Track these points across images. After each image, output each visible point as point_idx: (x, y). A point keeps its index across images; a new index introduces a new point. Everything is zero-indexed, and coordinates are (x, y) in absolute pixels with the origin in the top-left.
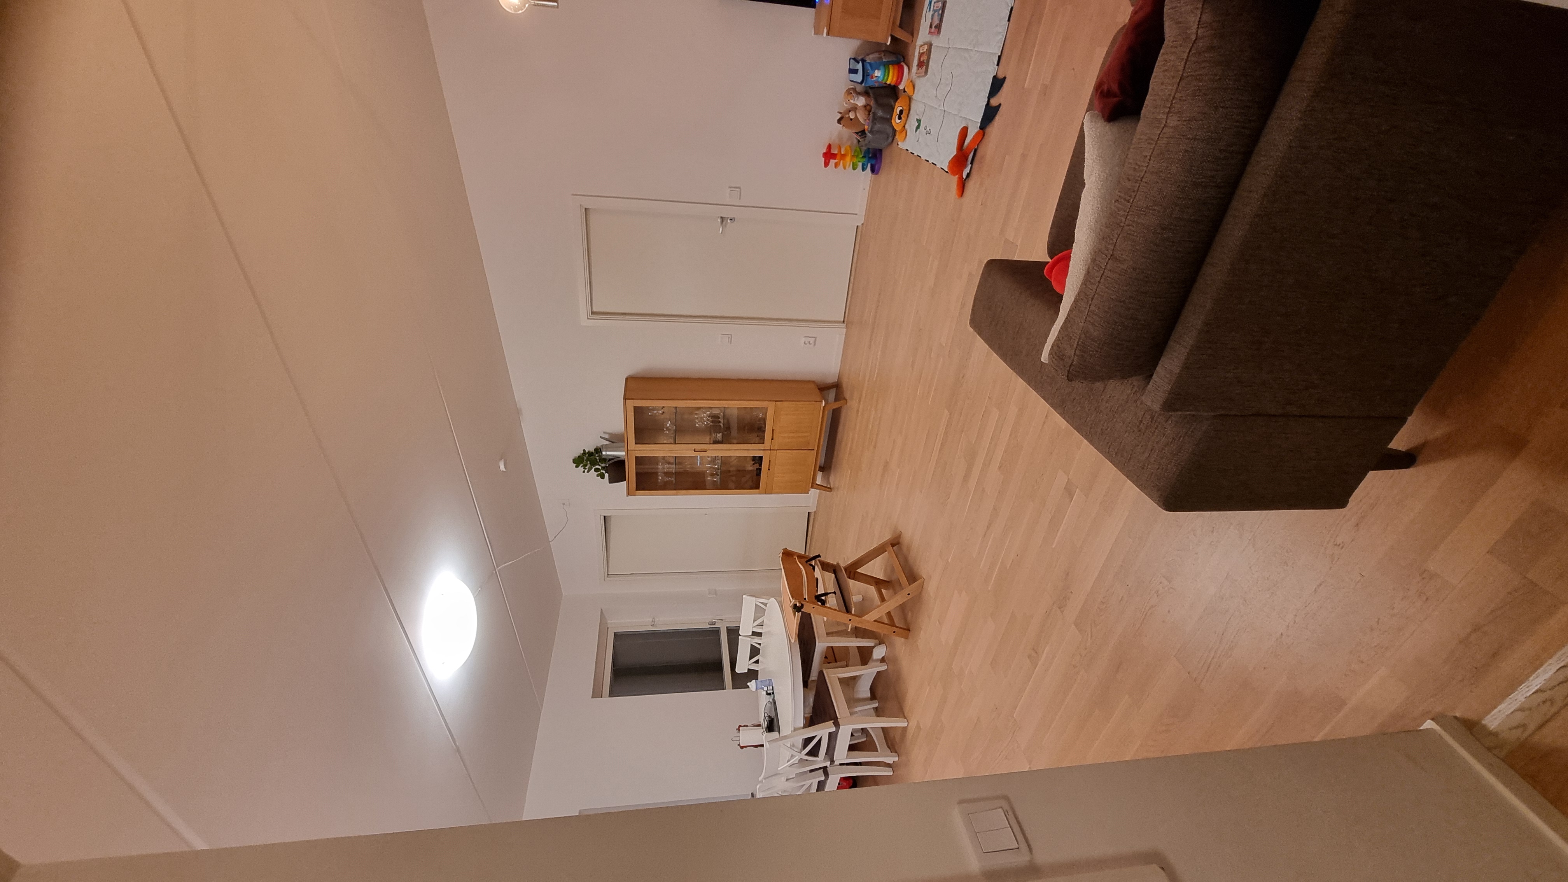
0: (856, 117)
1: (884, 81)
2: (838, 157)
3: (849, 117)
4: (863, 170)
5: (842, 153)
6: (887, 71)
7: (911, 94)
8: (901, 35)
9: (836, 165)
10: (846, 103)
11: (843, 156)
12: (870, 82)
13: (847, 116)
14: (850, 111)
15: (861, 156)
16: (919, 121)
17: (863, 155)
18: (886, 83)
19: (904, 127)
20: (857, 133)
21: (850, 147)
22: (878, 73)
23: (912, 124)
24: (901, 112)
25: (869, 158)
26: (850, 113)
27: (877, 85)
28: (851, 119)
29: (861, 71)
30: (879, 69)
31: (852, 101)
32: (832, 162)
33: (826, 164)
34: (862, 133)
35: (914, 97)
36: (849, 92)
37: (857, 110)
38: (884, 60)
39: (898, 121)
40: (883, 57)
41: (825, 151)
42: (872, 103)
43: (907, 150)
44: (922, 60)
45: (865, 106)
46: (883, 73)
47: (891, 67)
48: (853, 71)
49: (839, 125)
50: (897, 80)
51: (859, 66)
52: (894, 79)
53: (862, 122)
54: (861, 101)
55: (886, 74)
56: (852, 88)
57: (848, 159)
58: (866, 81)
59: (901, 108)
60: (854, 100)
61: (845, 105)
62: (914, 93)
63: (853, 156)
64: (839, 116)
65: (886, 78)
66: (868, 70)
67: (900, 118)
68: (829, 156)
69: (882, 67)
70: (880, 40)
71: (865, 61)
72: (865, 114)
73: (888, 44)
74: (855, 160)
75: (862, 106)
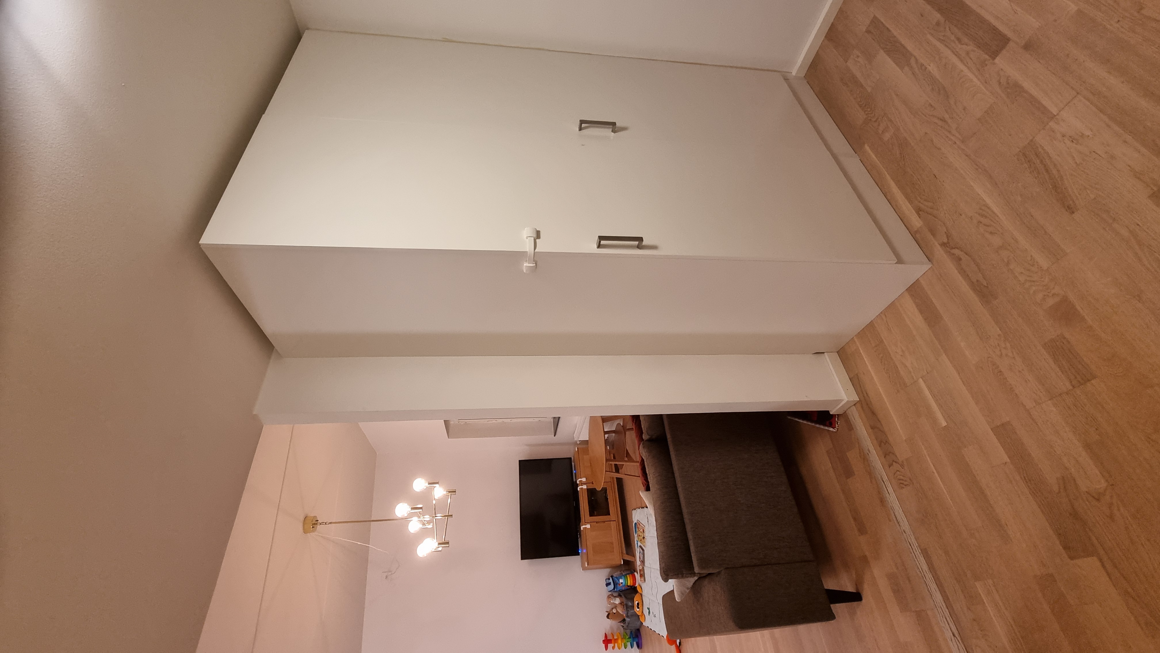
0: (617, 611)
1: (626, 585)
2: (613, 641)
3: (613, 612)
4: (632, 647)
5: (615, 638)
6: (626, 578)
7: (641, 592)
8: (628, 558)
9: (613, 648)
10: (609, 605)
11: (616, 641)
12: (619, 588)
13: (612, 612)
14: (613, 609)
15: (627, 637)
16: (649, 609)
17: (629, 637)
18: (628, 586)
19: (643, 612)
20: (621, 622)
21: (619, 633)
22: (621, 581)
23: (646, 612)
24: (638, 604)
25: (633, 638)
26: (613, 610)
27: (623, 588)
28: (615, 613)
29: (612, 583)
30: (622, 578)
31: (612, 601)
32: (610, 646)
33: (606, 648)
34: (624, 621)
35: (643, 594)
36: (609, 597)
37: (617, 608)
38: (624, 574)
39: (638, 610)
40: (623, 573)
41: (604, 639)
42: (624, 599)
43: (648, 627)
44: (641, 573)
45: (621, 604)
46: (624, 580)
47: (628, 576)
48: (608, 584)
49: (608, 619)
50: (633, 582)
51: (611, 580)
52: (632, 582)
53: (622, 613)
54: (617, 601)
55: (626, 580)
56: (610, 594)
57: (620, 641)
58: (617, 587)
59: (637, 602)
60: (613, 601)
61: (608, 605)
62: (642, 592)
63: (622, 639)
64: (607, 613)
65: (626, 582)
66: (616, 581)
67: (638, 608)
68: (607, 641)
69: (623, 577)
70: (618, 563)
71: (613, 576)
72: (622, 608)
73: (622, 563)
74: (625, 641)
75: (619, 603)
